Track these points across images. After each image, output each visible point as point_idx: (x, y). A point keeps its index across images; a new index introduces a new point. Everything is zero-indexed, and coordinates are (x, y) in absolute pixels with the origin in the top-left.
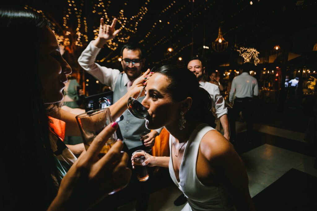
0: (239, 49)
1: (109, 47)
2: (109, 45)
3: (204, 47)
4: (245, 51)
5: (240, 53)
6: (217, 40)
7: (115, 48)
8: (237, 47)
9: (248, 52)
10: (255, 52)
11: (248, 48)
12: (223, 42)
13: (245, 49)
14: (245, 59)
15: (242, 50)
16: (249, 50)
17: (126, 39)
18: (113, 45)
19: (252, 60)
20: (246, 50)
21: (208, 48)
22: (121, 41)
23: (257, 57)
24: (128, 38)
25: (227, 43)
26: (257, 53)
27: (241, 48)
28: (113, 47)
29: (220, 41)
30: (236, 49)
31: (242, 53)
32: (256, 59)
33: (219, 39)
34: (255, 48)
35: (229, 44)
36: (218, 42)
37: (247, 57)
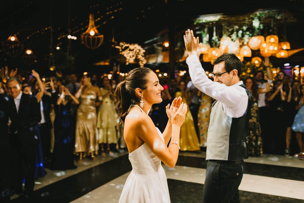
0: (118, 45)
3: (69, 37)
4: (127, 48)
5: (121, 50)
6: (87, 32)
8: (116, 43)
9: (130, 50)
10: (140, 50)
11: (131, 44)
12: (96, 34)
13: (127, 45)
14: (128, 58)
15: (122, 46)
16: (131, 47)
19: (137, 60)
21: (75, 38)
23: (142, 56)
25: (102, 36)
26: (143, 51)
27: (121, 44)
29: (92, 33)
30: (115, 45)
31: (123, 50)
32: (141, 59)
33: (90, 31)
34: (139, 45)
35: (104, 37)
36: (89, 35)
37: (129, 57)
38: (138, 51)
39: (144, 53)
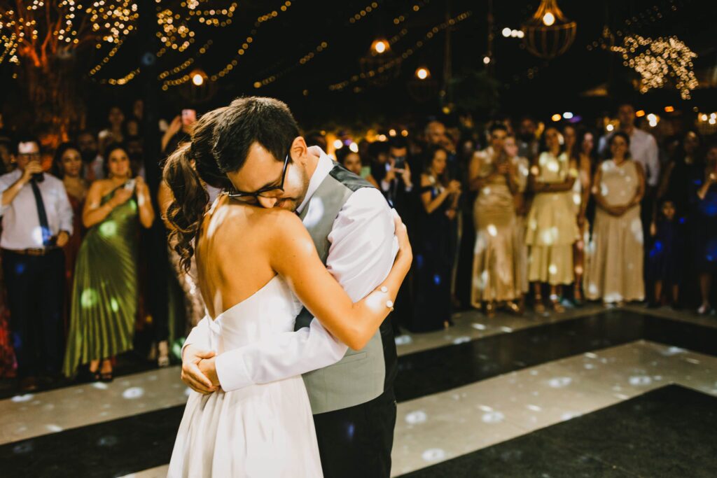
0: (620, 43)
1: (164, 39)
2: (165, 34)
3: (507, 32)
4: (642, 50)
5: (625, 56)
6: (537, 15)
7: (186, 45)
8: (612, 37)
9: (653, 55)
10: (680, 54)
11: (655, 38)
12: (558, 21)
13: (644, 42)
14: (647, 75)
15: (629, 48)
16: (659, 46)
17: (224, 12)
18: (177, 35)
19: (672, 79)
20: (648, 47)
21: (520, 34)
22: (209, 22)
23: (687, 68)
24: (232, 9)
25: (574, 25)
26: (690, 55)
27: (628, 40)
28: (180, 40)
29: (549, 19)
30: (609, 43)
31: (633, 55)
32: (684, 77)
33: (544, 14)
34: (680, 39)
35: (578, 27)
36: (542, 23)
37: (650, 71)
38: (674, 56)
39: (693, 59)
